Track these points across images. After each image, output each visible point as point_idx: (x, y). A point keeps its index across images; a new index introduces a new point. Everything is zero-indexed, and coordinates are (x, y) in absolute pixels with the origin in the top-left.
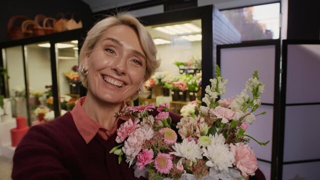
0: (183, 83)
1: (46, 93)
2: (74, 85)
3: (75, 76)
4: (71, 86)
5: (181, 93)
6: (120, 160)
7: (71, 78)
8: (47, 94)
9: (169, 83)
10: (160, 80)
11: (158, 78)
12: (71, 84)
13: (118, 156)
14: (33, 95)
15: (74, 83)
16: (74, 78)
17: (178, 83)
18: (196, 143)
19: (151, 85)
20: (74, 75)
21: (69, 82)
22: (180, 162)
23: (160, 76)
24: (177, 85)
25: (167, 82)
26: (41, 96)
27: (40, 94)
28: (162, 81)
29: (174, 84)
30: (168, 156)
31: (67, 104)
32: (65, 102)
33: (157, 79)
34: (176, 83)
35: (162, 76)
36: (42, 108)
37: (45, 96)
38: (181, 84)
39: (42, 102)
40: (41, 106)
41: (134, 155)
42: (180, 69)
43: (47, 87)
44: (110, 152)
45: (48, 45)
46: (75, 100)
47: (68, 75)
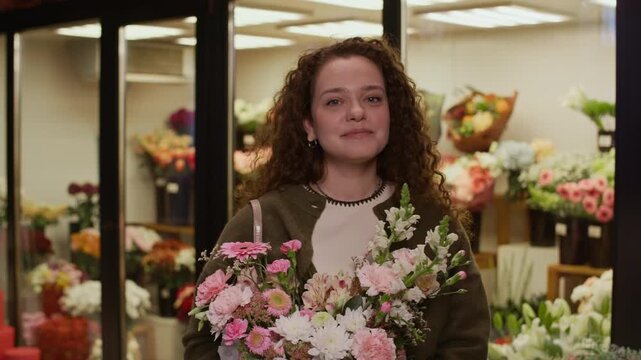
0: (599, 188)
1: (71, 211)
2: (173, 188)
3: (179, 152)
4: (161, 193)
5: (595, 232)
6: (200, 326)
7: (165, 158)
8: (75, 218)
9: (545, 189)
10: (514, 174)
11: (506, 165)
12: (161, 182)
13: (199, 320)
14: (28, 216)
15: (172, 180)
16: (175, 159)
17: (583, 185)
18: (310, 320)
19: (476, 196)
20: (173, 146)
21: (155, 177)
22: (281, 342)
23: (513, 158)
24: (576, 194)
25: (543, 183)
26: (54, 222)
27: (48, 216)
28: (523, 177)
29: (564, 193)
30: (266, 332)
31: (145, 260)
32: (139, 251)
33: (504, 170)
34: (572, 187)
35: (524, 160)
36: (55, 267)
37: (65, 222)
38: (592, 192)
39: (55, 247)
40: (53, 259)
41: (220, 325)
42: (602, 132)
43: (74, 189)
44: (189, 314)
45: (93, 31)
46: (176, 249)
47: (151, 148)
